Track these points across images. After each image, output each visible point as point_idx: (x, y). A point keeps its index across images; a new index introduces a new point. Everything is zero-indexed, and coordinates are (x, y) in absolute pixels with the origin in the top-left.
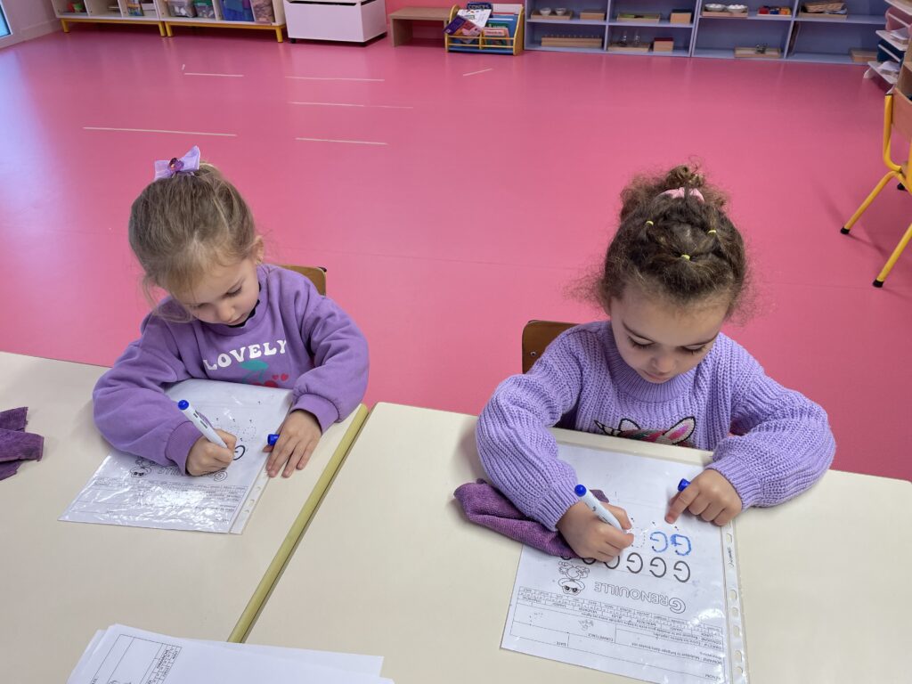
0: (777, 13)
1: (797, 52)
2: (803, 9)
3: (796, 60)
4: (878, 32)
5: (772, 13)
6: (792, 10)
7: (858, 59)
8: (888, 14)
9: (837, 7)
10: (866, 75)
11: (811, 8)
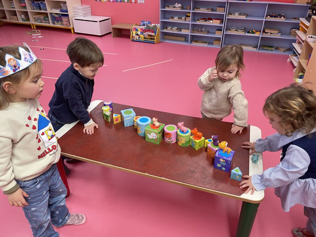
2: (264, 32)
3: (262, 51)
4: (293, 43)
5: (252, 33)
6: (260, 32)
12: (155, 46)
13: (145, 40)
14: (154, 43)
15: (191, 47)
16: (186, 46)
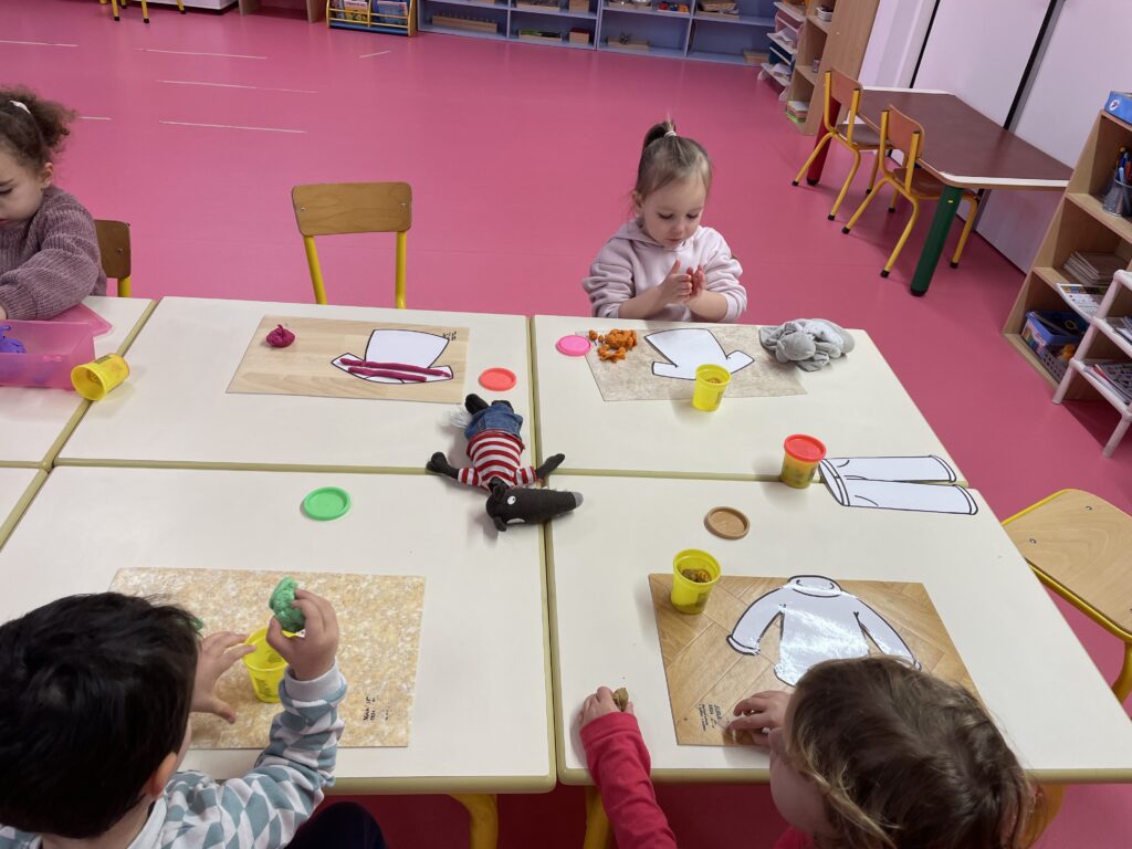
0: (676, 9)
1: (695, 51)
2: (700, 7)
3: (696, 58)
4: (769, 35)
5: (672, 9)
6: (689, 7)
7: (750, 60)
8: (777, 18)
9: (730, 6)
10: (760, 76)
11: (708, 7)
12: (409, 42)
13: (373, 26)
14: (407, 35)
15: (514, 47)
16: (500, 46)
